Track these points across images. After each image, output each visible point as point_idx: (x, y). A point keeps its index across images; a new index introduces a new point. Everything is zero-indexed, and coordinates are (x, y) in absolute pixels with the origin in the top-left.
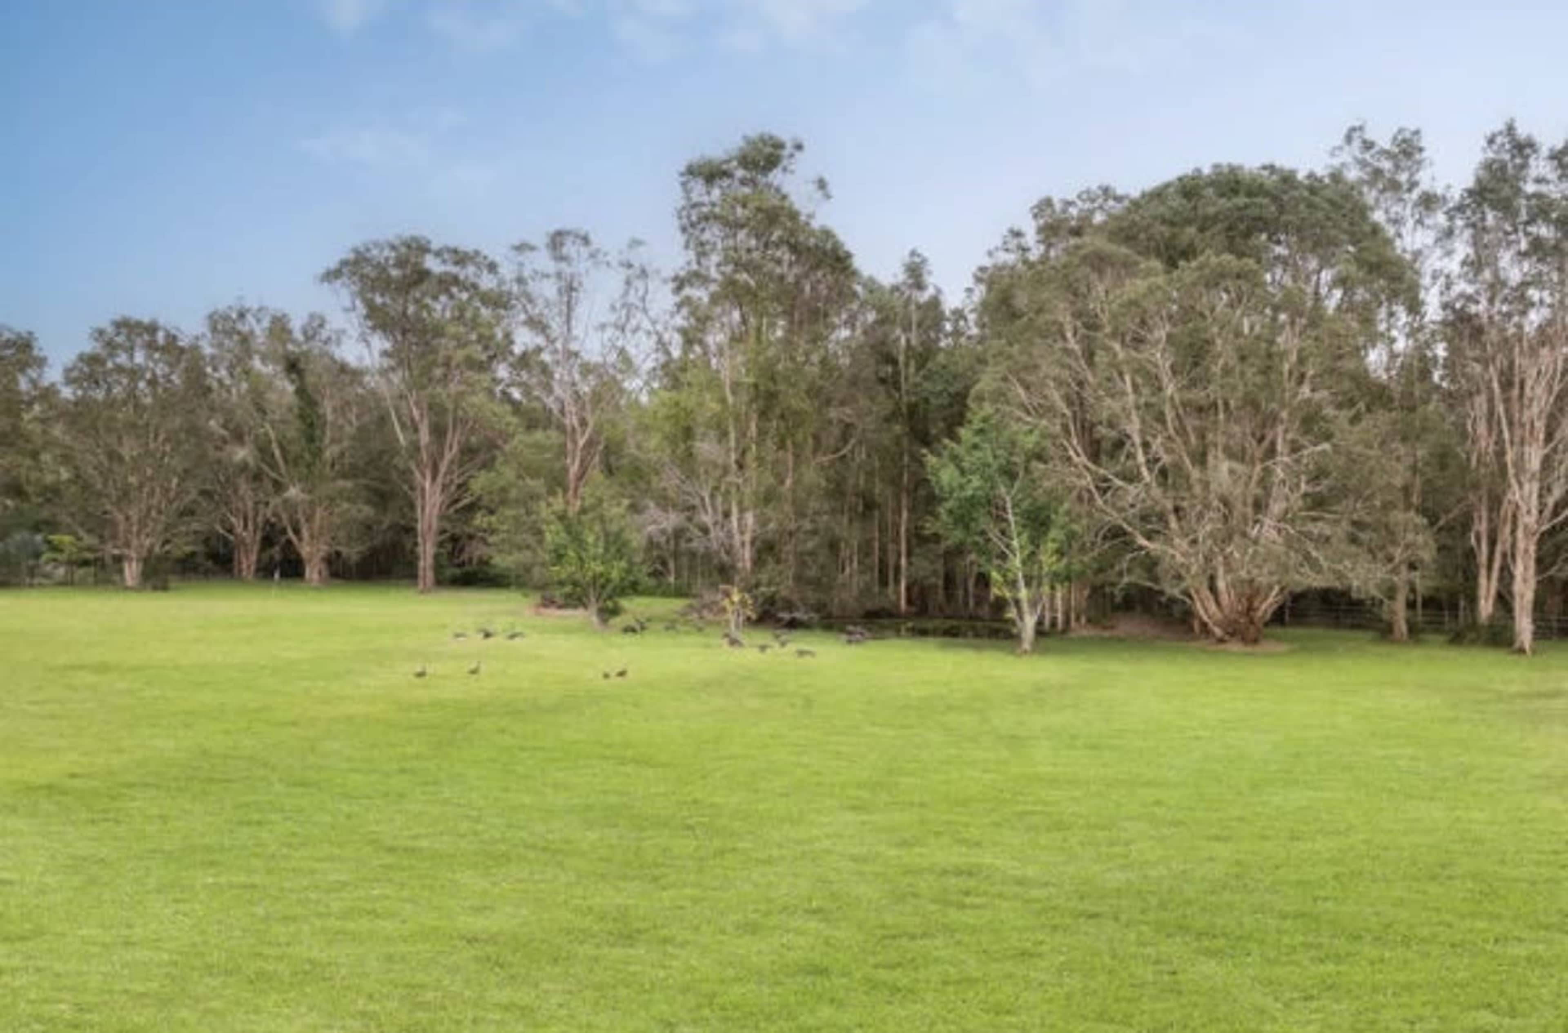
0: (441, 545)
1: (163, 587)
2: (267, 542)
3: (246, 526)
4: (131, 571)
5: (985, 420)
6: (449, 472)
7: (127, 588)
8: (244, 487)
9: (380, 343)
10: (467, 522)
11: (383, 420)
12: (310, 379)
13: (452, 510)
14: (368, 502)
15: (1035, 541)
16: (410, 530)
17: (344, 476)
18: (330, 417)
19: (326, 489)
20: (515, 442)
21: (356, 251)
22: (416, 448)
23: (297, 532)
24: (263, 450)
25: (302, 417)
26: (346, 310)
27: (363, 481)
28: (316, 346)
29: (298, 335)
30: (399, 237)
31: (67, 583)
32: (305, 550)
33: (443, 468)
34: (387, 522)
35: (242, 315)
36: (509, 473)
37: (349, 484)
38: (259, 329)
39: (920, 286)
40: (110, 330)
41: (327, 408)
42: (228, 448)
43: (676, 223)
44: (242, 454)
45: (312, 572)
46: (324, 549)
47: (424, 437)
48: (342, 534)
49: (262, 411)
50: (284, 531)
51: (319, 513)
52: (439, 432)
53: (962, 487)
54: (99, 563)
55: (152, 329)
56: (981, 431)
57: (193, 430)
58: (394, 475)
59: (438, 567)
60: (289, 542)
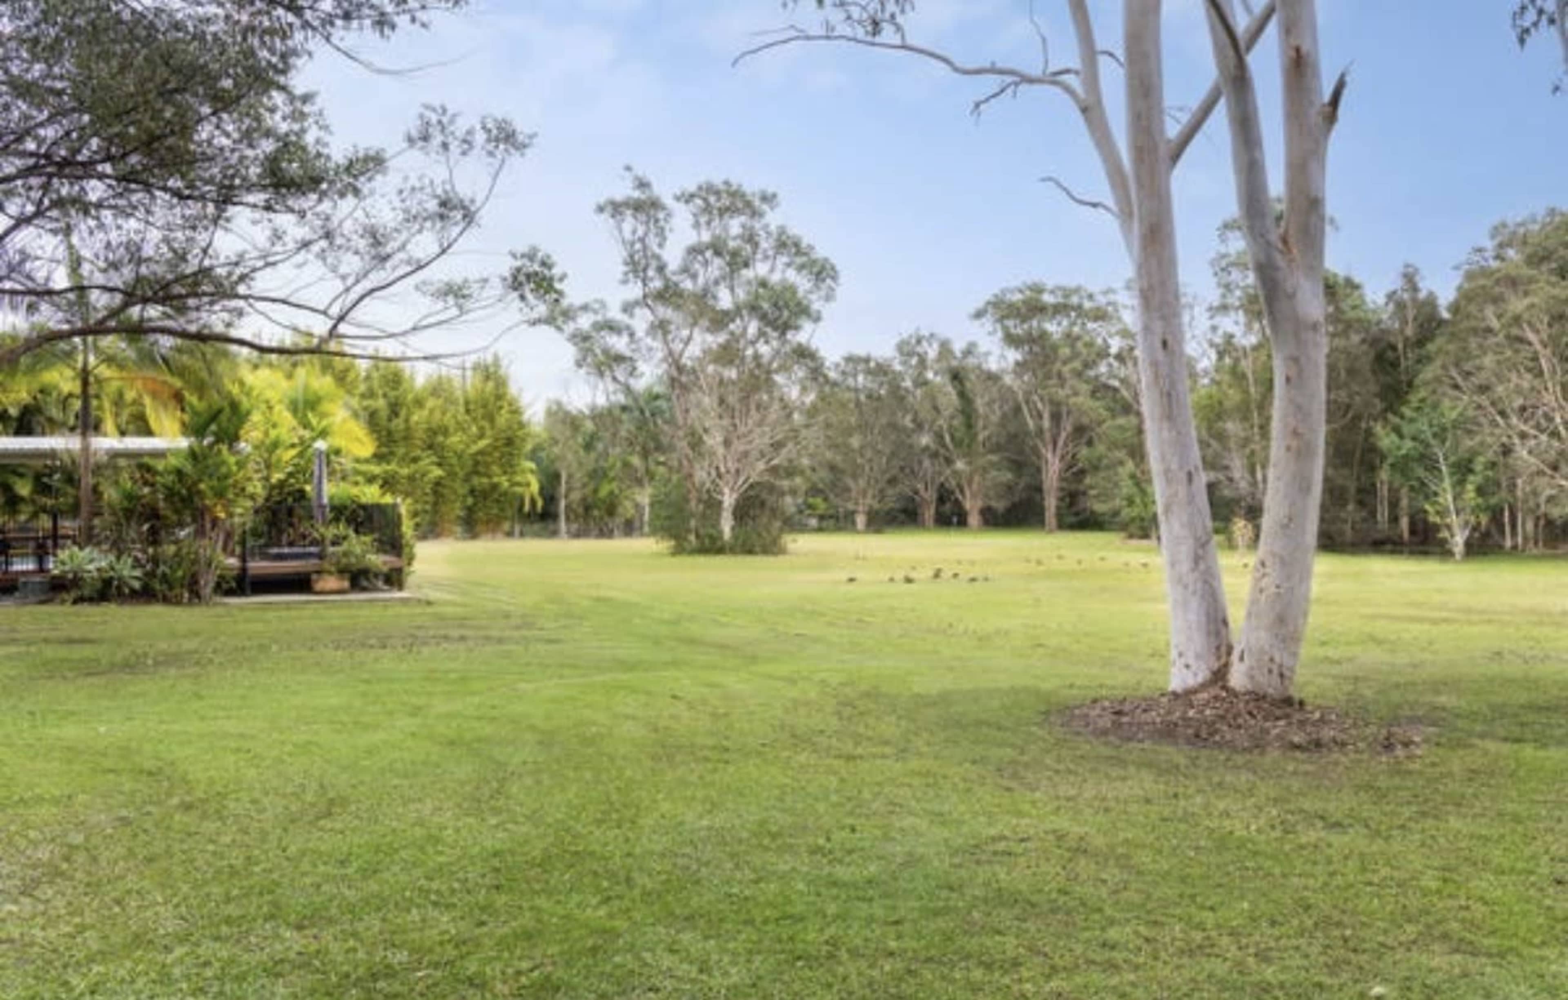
0: (1061, 499)
1: (878, 531)
2: (941, 500)
3: (926, 489)
4: (861, 520)
5: (1423, 400)
6: (1066, 445)
7: (858, 532)
8: (927, 463)
9: (1013, 356)
10: (1080, 481)
11: (1017, 410)
12: (968, 385)
13: (1068, 474)
14: (1010, 470)
15: (1461, 483)
16: (1039, 489)
17: (991, 452)
18: (981, 410)
19: (981, 461)
20: (1105, 426)
21: (996, 296)
22: (1040, 431)
23: (962, 491)
24: (939, 436)
25: (963, 412)
26: (990, 334)
27: (1007, 454)
28: (971, 361)
29: (958, 354)
30: (1024, 283)
31: (820, 530)
32: (968, 505)
33: (1061, 443)
34: (1022, 485)
35: (919, 342)
36: (1100, 448)
37: (994, 458)
38: (932, 352)
39: (1415, 289)
40: (843, 363)
41: (980, 404)
42: (915, 436)
43: (1211, 272)
44: (925, 440)
45: (974, 519)
46: (979, 504)
47: (1046, 423)
48: (992, 493)
49: (936, 409)
50: (953, 493)
51: (977, 478)
52: (1056, 417)
53: (1399, 448)
54: (835, 517)
55: (867, 360)
56: (1418, 409)
57: (893, 426)
58: (1027, 450)
59: (1059, 516)
60: (957, 500)
